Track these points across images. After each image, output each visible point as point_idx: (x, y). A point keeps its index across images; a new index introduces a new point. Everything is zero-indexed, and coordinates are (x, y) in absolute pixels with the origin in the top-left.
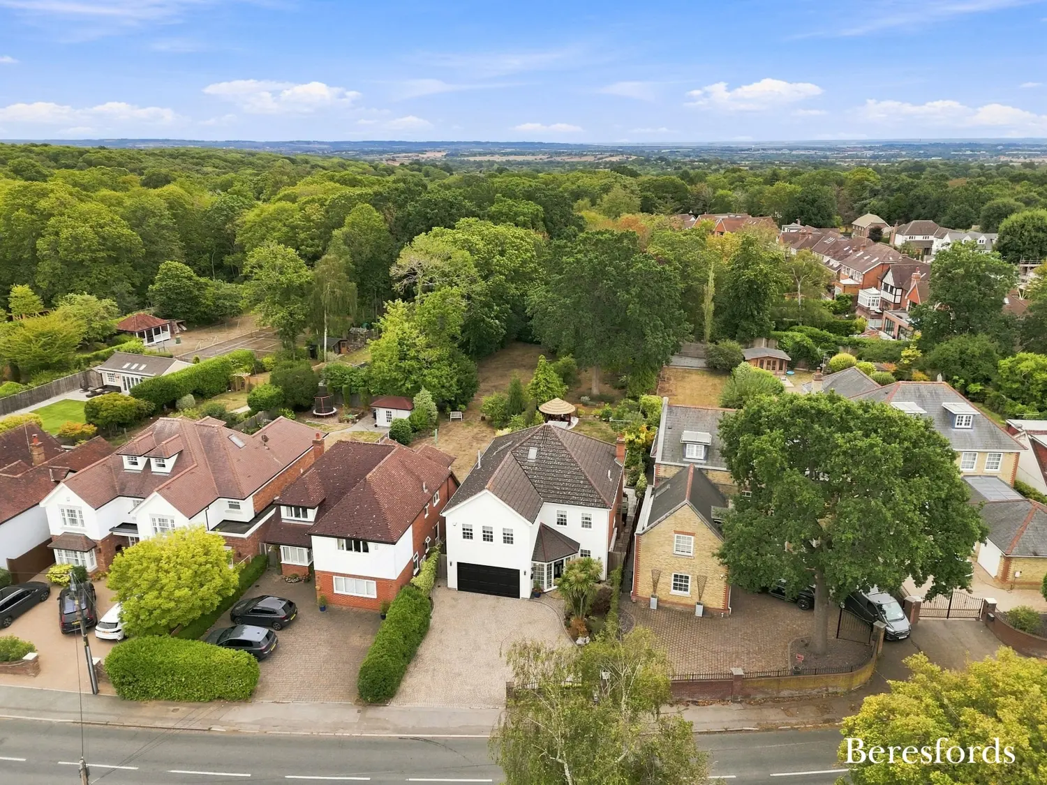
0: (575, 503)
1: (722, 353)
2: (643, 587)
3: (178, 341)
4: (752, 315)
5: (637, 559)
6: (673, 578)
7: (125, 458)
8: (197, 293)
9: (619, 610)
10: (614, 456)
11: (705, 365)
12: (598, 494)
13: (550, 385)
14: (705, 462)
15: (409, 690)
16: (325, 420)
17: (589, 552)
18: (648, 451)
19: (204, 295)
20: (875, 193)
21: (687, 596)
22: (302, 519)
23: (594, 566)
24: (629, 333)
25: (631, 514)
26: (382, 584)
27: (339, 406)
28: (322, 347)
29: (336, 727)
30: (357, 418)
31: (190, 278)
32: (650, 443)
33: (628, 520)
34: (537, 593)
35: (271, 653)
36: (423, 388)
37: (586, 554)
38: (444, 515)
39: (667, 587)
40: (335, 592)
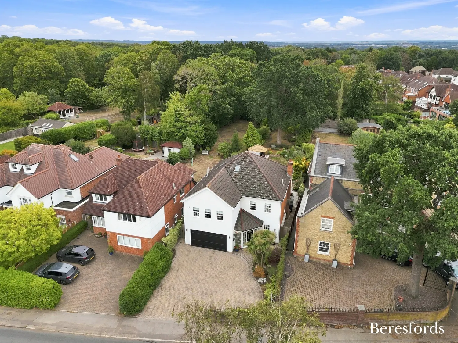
0: (261, 197)
1: (347, 125)
2: (300, 248)
3: (78, 117)
4: (362, 107)
5: (298, 232)
6: (319, 244)
7: (10, 164)
8: (87, 94)
9: (285, 262)
10: (286, 172)
11: (337, 132)
12: (275, 192)
13: (254, 138)
14: (341, 176)
15: (152, 307)
16: (138, 153)
17: (269, 226)
18: (306, 172)
19: (91, 95)
20: (421, 56)
21: (328, 255)
22: (103, 201)
23: (270, 235)
24: (297, 111)
25: (295, 205)
26: (144, 241)
27: (145, 146)
28: (144, 119)
29: (102, 331)
30: (154, 152)
31: (84, 86)
32: (307, 167)
33: (293, 209)
34: (237, 249)
35: (74, 280)
36: (187, 137)
37: (267, 227)
38: (182, 201)
39: (315, 249)
40: (119, 244)
